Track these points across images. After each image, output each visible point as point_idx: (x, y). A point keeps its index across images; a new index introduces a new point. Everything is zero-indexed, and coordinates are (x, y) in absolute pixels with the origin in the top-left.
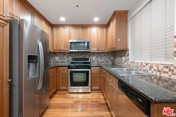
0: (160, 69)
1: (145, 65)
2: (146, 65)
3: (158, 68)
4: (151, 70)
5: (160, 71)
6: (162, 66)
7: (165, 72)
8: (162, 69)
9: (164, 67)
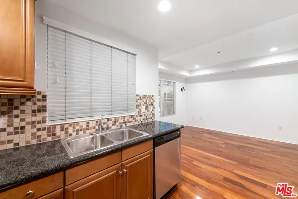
0: (126, 121)
1: (106, 121)
2: (108, 121)
3: (124, 121)
4: (115, 125)
5: (126, 122)
6: (128, 118)
7: (130, 122)
8: (128, 120)
9: (129, 118)
